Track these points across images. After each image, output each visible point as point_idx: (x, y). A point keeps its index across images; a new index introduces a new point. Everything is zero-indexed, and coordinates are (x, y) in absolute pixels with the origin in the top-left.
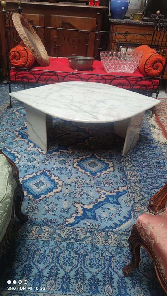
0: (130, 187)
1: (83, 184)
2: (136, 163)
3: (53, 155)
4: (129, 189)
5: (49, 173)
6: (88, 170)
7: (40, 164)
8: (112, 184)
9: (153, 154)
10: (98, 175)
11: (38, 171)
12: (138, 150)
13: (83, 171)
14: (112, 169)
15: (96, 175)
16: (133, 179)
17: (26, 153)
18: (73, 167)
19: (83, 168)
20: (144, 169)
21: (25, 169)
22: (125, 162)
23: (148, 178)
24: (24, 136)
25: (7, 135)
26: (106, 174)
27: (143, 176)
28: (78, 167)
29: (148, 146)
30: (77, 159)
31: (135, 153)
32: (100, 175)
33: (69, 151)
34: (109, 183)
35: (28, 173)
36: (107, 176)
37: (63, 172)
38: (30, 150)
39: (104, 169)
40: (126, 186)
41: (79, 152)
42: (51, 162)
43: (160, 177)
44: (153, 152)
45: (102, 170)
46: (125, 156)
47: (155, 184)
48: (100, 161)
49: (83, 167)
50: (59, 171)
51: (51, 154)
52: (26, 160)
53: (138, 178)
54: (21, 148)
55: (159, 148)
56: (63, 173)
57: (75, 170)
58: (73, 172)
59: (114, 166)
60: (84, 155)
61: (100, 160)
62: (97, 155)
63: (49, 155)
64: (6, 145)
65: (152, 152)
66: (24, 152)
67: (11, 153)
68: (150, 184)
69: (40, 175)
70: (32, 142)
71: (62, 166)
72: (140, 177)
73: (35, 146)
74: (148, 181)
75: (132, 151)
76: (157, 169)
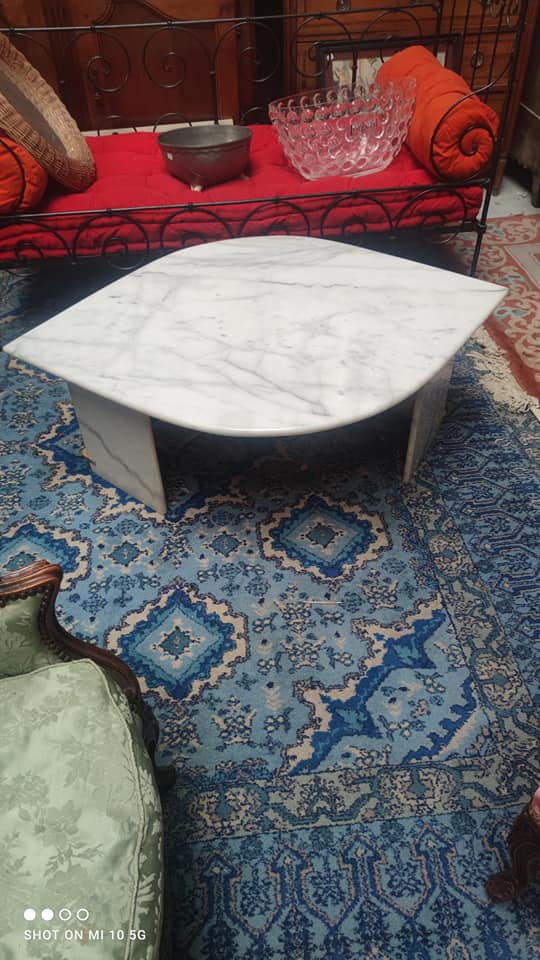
0: (450, 597)
1: (309, 613)
2: (450, 504)
3: (191, 522)
4: (449, 606)
5: (192, 593)
6: (312, 558)
7: (157, 564)
8: (395, 596)
9: (495, 458)
10: (347, 572)
11: (159, 593)
12: (448, 453)
13: (297, 564)
14: (382, 541)
15: (341, 574)
16: (454, 565)
17: (102, 530)
18: (263, 556)
19: (294, 554)
20: (480, 523)
21: (115, 593)
22: (417, 505)
23: (497, 552)
24: (77, 464)
25: (17, 466)
26: (370, 564)
27: (482, 546)
28: (279, 554)
29: (474, 430)
30: (269, 522)
31: (442, 465)
32: (351, 571)
33: (235, 496)
34: (386, 594)
35: (130, 606)
36: (374, 572)
37: (236, 581)
38: (113, 517)
39: (357, 543)
40: (439, 595)
41: (266, 495)
42: (190, 552)
43: (532, 541)
44: (496, 451)
45: (354, 549)
46: (413, 481)
47: (520, 571)
48: (340, 519)
49: (293, 549)
50: (224, 581)
51: (183, 520)
52: (107, 558)
53: (467, 560)
54: (78, 513)
55: (511, 430)
56: (238, 586)
57: (271, 567)
58: (268, 577)
59: (386, 526)
60: (287, 505)
61: (340, 513)
62: (326, 493)
63: (178, 524)
64: (29, 511)
65: (491, 451)
66: (92, 527)
67: (55, 541)
68: (507, 576)
69: (169, 605)
70: (107, 485)
71: (229, 560)
72: (473, 555)
73: (123, 497)
74: (499, 565)
75: (430, 458)
76: (517, 515)
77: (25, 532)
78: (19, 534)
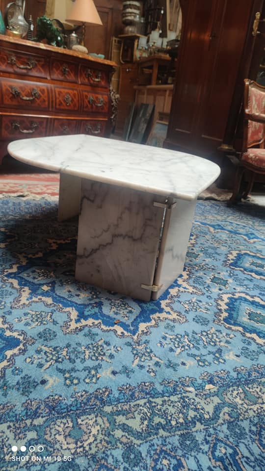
77: (232, 322)
78: (235, 324)
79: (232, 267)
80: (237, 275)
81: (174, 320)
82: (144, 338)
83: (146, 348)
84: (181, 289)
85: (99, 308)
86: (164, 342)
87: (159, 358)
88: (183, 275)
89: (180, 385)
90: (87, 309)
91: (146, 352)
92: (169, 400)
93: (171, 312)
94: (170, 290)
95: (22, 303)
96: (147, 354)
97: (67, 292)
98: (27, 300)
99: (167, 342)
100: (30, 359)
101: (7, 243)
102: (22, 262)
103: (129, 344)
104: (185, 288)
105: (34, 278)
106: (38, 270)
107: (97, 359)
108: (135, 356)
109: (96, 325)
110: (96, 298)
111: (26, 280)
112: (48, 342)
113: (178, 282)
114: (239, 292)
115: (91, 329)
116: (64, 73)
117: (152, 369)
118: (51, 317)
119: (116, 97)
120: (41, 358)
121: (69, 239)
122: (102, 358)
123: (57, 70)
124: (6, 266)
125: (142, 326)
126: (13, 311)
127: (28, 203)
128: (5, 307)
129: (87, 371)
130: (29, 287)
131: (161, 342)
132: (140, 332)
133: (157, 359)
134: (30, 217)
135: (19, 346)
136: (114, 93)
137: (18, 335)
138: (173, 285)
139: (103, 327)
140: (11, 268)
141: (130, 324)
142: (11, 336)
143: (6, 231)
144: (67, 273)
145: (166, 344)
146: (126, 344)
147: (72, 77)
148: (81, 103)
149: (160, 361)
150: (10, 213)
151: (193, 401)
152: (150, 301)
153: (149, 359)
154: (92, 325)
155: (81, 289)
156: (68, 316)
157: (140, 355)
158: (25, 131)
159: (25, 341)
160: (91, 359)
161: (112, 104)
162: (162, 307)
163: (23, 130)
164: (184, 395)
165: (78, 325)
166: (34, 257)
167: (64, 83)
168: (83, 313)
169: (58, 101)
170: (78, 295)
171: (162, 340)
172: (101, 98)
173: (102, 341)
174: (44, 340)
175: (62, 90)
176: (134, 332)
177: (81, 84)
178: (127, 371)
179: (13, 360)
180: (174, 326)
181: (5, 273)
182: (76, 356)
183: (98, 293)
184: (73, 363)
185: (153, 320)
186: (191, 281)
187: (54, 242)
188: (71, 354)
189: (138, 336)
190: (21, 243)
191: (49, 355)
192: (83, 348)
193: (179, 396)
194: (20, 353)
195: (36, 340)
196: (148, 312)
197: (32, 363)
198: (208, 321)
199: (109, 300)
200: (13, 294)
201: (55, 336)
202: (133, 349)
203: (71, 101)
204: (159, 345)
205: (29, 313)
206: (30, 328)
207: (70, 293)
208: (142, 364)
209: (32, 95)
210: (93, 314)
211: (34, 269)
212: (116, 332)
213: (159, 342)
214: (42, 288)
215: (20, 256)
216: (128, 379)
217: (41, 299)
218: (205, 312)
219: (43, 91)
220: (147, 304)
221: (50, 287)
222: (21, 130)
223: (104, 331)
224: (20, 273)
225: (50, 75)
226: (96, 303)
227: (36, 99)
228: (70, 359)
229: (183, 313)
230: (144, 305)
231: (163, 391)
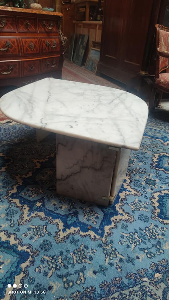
79: (157, 168)
80: (161, 175)
81: (126, 221)
82: (109, 239)
83: (112, 248)
84: (127, 193)
85: (76, 217)
86: (123, 240)
87: (121, 254)
88: (126, 179)
89: (138, 277)
90: (68, 219)
91: (113, 251)
92: (134, 290)
93: (124, 214)
94: (120, 194)
95: (25, 219)
96: (113, 253)
97: (53, 206)
98: (28, 216)
99: (125, 240)
100: (38, 269)
101: (6, 167)
102: (19, 183)
103: (100, 246)
104: (129, 191)
105: (30, 196)
106: (31, 188)
107: (82, 262)
108: (106, 255)
109: (77, 232)
110: (73, 208)
111: (24, 199)
112: (47, 252)
113: (124, 186)
114: (164, 190)
115: (74, 236)
116: (27, 27)
117: (119, 266)
118: (46, 230)
119: (65, 39)
120: (45, 267)
121: (47, 157)
122: (85, 261)
123: (22, 25)
124: (9, 188)
125: (107, 228)
126: (20, 227)
127: (14, 128)
128: (14, 225)
129: (77, 274)
130: (28, 205)
131: (121, 240)
132: (106, 234)
133: (120, 256)
134: (17, 140)
135: (29, 258)
136: (63, 36)
137: (27, 248)
138: (122, 190)
139: (81, 233)
140: (13, 189)
141: (99, 228)
142: (22, 250)
143: (4, 156)
144: (51, 189)
145: (124, 241)
146: (98, 246)
147: (33, 29)
148: (41, 47)
149: (122, 257)
150: (4, 139)
151: (148, 288)
152: (108, 206)
153: (115, 256)
154: (73, 232)
155: (62, 202)
156: (57, 226)
157: (109, 254)
158: (5, 73)
159: (32, 254)
160: (78, 263)
161: (62, 44)
162: (117, 210)
163: (3, 73)
164: (142, 284)
165: (65, 234)
166: (26, 177)
167: (27, 34)
168: (67, 223)
169: (25, 48)
170: (61, 208)
171: (121, 239)
172: (54, 41)
173: (83, 246)
174: (45, 251)
175: (27, 40)
176: (102, 234)
177: (40, 33)
178: (103, 270)
179: (27, 271)
180: (127, 226)
181: (10, 194)
182: (68, 262)
183: (74, 204)
184: (67, 269)
185: (113, 222)
186: (132, 184)
187: (38, 162)
188: (65, 261)
189: (105, 238)
190: (16, 166)
191: (50, 264)
192: (71, 254)
193: (139, 286)
194: (30, 264)
195: (40, 251)
196: (109, 216)
197: (40, 272)
198: (148, 218)
199: (82, 208)
200: (18, 212)
201: (51, 245)
202: (104, 249)
203: (34, 47)
204: (120, 243)
205: (31, 228)
206: (33, 241)
207: (55, 206)
208: (111, 261)
209: (6, 46)
210: (73, 223)
211: (28, 188)
212: (90, 236)
213: (119, 241)
214: (36, 204)
215: (17, 177)
216: (104, 276)
217: (37, 214)
218: (145, 210)
219: (13, 42)
220: (107, 209)
221: (41, 202)
222: (2, 73)
223: (83, 237)
224: (19, 193)
225: (17, 30)
226: (73, 213)
227: (9, 49)
228: (64, 266)
229: (132, 214)
230: (105, 210)
231: (128, 283)
